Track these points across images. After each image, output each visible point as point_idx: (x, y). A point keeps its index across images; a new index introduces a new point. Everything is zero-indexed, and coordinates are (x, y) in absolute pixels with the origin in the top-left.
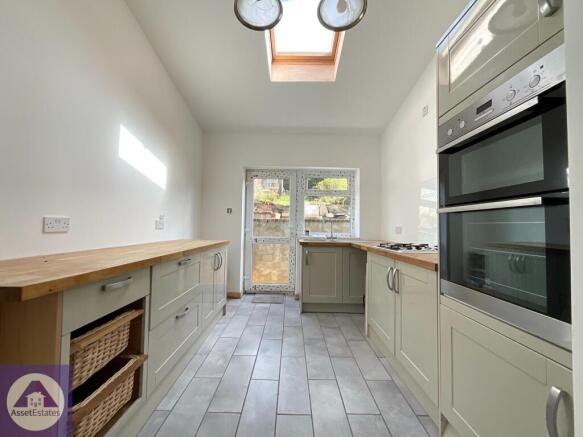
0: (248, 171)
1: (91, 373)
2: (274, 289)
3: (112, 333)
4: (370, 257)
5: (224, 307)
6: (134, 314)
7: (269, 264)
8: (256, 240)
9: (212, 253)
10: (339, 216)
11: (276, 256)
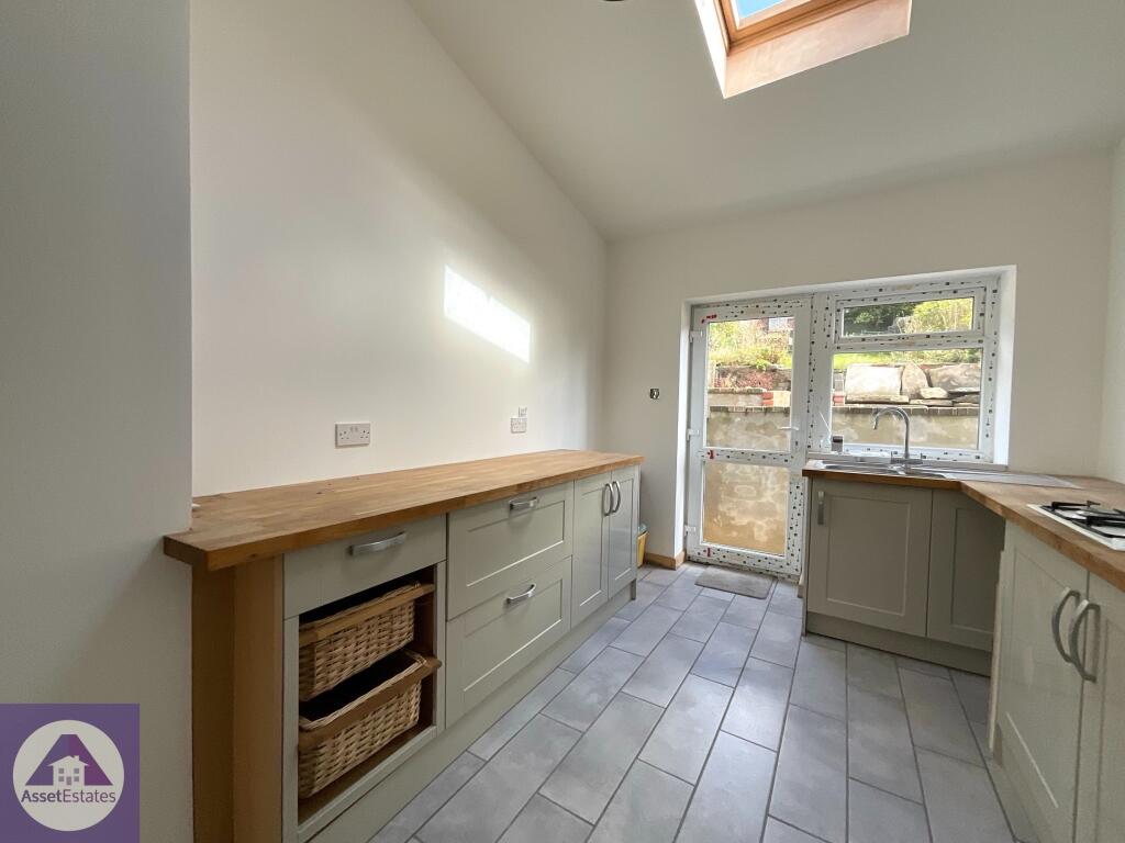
0: (694, 308)
1: (345, 675)
2: (750, 563)
3: (380, 617)
4: (1012, 534)
5: (633, 584)
6: (418, 591)
7: (751, 503)
8: (711, 454)
9: (598, 484)
10: (963, 394)
11: (766, 488)
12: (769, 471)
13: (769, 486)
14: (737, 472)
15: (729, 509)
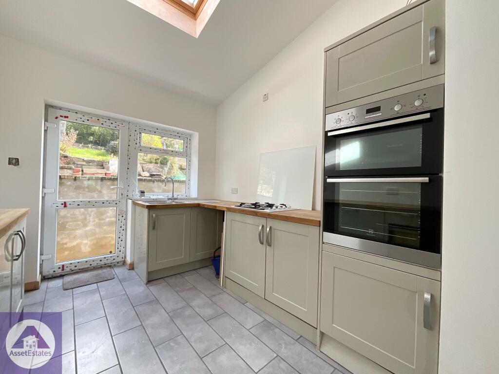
0: (48, 107)
4: (227, 216)
7: (79, 232)
8: (64, 205)
10: (154, 175)
11: (90, 221)
12: (92, 211)
13: (91, 220)
14: (69, 215)
15: (62, 239)
